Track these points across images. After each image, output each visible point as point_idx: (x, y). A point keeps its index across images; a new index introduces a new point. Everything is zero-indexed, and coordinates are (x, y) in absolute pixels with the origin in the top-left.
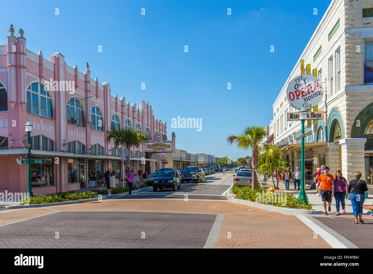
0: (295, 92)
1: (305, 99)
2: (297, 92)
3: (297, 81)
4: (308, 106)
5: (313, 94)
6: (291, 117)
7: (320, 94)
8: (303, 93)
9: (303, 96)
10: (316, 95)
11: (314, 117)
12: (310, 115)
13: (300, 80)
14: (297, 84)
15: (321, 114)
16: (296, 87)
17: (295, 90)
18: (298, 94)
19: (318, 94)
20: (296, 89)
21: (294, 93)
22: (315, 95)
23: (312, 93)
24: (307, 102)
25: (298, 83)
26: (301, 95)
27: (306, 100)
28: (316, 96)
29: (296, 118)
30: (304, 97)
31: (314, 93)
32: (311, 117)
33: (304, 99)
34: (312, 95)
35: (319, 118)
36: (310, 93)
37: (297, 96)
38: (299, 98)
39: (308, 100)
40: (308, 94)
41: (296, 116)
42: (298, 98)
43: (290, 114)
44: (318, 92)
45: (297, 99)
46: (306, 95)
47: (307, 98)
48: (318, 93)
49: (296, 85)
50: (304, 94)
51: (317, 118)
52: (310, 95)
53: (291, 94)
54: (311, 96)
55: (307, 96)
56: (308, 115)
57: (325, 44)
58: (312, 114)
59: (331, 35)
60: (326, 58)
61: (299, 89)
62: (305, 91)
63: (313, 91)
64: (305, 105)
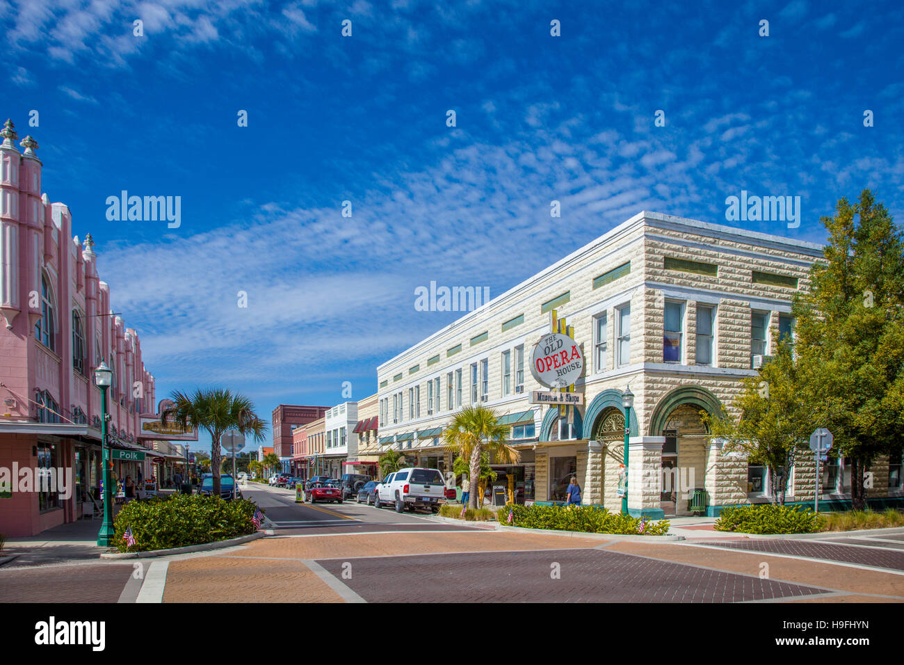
3: (548, 341)
4: (562, 384)
5: (569, 366)
6: (539, 398)
7: (578, 367)
9: (556, 367)
10: (573, 368)
11: (570, 401)
12: (564, 398)
13: (552, 341)
15: (578, 398)
16: (547, 352)
17: (546, 357)
19: (576, 367)
21: (544, 361)
22: (571, 368)
23: (567, 364)
24: (561, 377)
25: (549, 345)
29: (546, 400)
30: (557, 369)
31: (570, 364)
32: (566, 401)
33: (557, 371)
35: (576, 403)
39: (563, 374)
40: (562, 365)
41: (546, 396)
43: (538, 393)
46: (560, 365)
47: (560, 370)
50: (557, 364)
51: (572, 403)
52: (564, 366)
53: (539, 361)
54: (566, 368)
55: (561, 368)
56: (562, 397)
57: (583, 291)
58: (567, 396)
59: (599, 281)
60: (585, 313)
61: (550, 355)
62: (559, 359)
63: (569, 361)
64: (559, 382)
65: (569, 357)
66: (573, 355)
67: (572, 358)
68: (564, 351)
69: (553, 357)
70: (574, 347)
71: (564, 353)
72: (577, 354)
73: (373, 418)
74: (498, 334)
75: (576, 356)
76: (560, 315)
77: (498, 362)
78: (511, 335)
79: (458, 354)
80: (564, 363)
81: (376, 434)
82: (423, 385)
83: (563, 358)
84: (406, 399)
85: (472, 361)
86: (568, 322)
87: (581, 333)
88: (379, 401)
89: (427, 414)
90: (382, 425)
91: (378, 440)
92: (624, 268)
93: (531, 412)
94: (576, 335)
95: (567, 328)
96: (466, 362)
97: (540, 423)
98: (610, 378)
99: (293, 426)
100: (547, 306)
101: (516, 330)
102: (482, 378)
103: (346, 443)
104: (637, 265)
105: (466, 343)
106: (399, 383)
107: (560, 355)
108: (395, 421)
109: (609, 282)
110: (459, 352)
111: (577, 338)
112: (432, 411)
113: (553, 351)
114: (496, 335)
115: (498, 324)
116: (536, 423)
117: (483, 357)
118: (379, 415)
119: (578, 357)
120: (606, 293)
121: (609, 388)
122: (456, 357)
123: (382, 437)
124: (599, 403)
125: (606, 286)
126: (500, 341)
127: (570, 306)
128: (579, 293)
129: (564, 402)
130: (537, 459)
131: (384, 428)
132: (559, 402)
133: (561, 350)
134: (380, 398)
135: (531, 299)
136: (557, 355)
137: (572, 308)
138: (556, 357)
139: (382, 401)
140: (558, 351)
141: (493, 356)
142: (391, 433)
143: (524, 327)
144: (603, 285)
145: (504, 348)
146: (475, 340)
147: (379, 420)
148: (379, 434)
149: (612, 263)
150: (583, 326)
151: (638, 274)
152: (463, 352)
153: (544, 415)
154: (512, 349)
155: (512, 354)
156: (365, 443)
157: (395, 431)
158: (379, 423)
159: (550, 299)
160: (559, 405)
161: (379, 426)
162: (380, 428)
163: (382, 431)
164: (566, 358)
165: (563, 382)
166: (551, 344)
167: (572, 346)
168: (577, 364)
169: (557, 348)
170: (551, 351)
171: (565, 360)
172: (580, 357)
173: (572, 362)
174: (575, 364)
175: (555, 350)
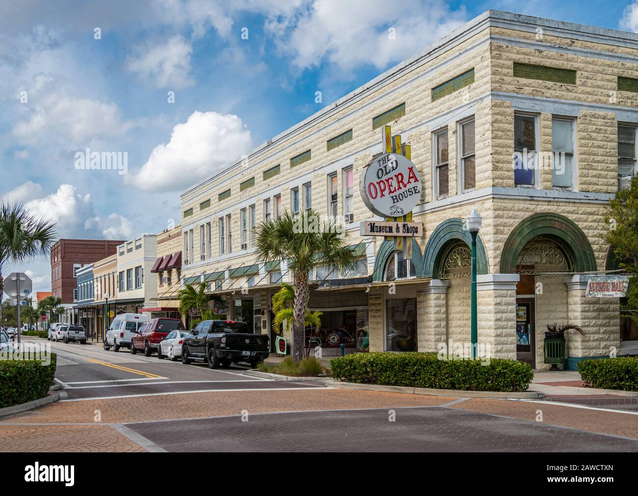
0: (377, 183)
1: (394, 198)
2: (381, 183)
3: (381, 163)
4: (399, 212)
5: (406, 191)
6: (372, 229)
7: (416, 193)
8: (391, 187)
9: (391, 192)
10: (411, 193)
11: (408, 232)
12: (401, 229)
13: (386, 162)
14: (381, 169)
15: (417, 228)
16: (380, 175)
17: (378, 180)
18: (383, 188)
19: (414, 193)
20: (380, 178)
21: (377, 186)
22: (408, 193)
23: (403, 189)
24: (397, 204)
26: (387, 191)
27: (396, 201)
28: (410, 195)
29: (380, 231)
30: (392, 195)
31: (407, 188)
32: (403, 232)
33: (392, 197)
34: (404, 193)
35: (415, 235)
36: (401, 188)
37: (382, 191)
38: (384, 196)
39: (399, 200)
40: (398, 190)
41: (380, 227)
42: (382, 195)
43: (371, 224)
44: (414, 188)
45: (381, 197)
46: (395, 190)
47: (396, 196)
48: (413, 190)
49: (380, 172)
50: (392, 189)
51: (410, 235)
52: (401, 191)
54: (403, 194)
55: (397, 193)
56: (398, 228)
57: (421, 103)
58: (404, 226)
59: (439, 91)
60: (423, 128)
61: (384, 179)
62: (394, 183)
63: (405, 186)
64: (394, 210)
65: (405, 181)
66: (410, 178)
67: (409, 182)
68: (400, 174)
69: (387, 180)
70: (411, 169)
71: (400, 177)
72: (414, 176)
73: (176, 254)
74: (323, 153)
75: (413, 180)
76: (394, 132)
77: (323, 186)
78: (338, 154)
79: (276, 176)
80: (400, 188)
81: (179, 274)
82: (235, 214)
83: (399, 182)
84: (215, 230)
85: (293, 185)
86: (404, 139)
87: (419, 152)
88: (183, 233)
89: (240, 248)
90: (187, 262)
91: (182, 281)
92: (467, 77)
93: (362, 245)
94: (413, 154)
95: (404, 146)
96: (286, 186)
97: (374, 258)
98: (453, 206)
99: (76, 265)
100: (378, 121)
101: (344, 149)
102: (305, 204)
103: (143, 285)
104: (482, 73)
105: (285, 164)
106: (207, 211)
107: (395, 178)
108: (203, 258)
109: (450, 93)
110: (277, 174)
111: (415, 157)
112: (246, 245)
113: (387, 173)
114: (320, 154)
115: (322, 142)
116: (368, 259)
117: (305, 180)
118: (183, 250)
119: (416, 180)
120: (446, 105)
121: (452, 217)
122: (274, 180)
123: (187, 277)
124: (442, 234)
125: (447, 97)
126: (326, 161)
127: (405, 121)
128: (416, 105)
129: (401, 234)
130: (371, 302)
131: (189, 266)
132: (394, 233)
133: (396, 172)
134: (184, 230)
135: (361, 112)
136: (392, 178)
137: (408, 122)
138: (390, 181)
139: (186, 233)
140: (392, 174)
141: (318, 179)
142: (198, 272)
143: (353, 145)
144: (444, 96)
145: (330, 169)
146: (295, 161)
147: (183, 257)
148: (183, 273)
149: (453, 69)
150: (422, 144)
151: (483, 82)
152: (282, 174)
153: (377, 249)
154: (339, 171)
155: (339, 176)
156: (165, 285)
157: (202, 270)
158: (183, 261)
159: (382, 112)
160: (395, 237)
161: (183, 263)
162: (184, 266)
163: (187, 269)
164: (402, 181)
165: (399, 210)
166: (384, 165)
167: (409, 168)
168: (415, 188)
169: (391, 170)
170: (384, 174)
171: (401, 184)
172: (418, 181)
173: (409, 186)
174: (412, 189)
175: (389, 172)
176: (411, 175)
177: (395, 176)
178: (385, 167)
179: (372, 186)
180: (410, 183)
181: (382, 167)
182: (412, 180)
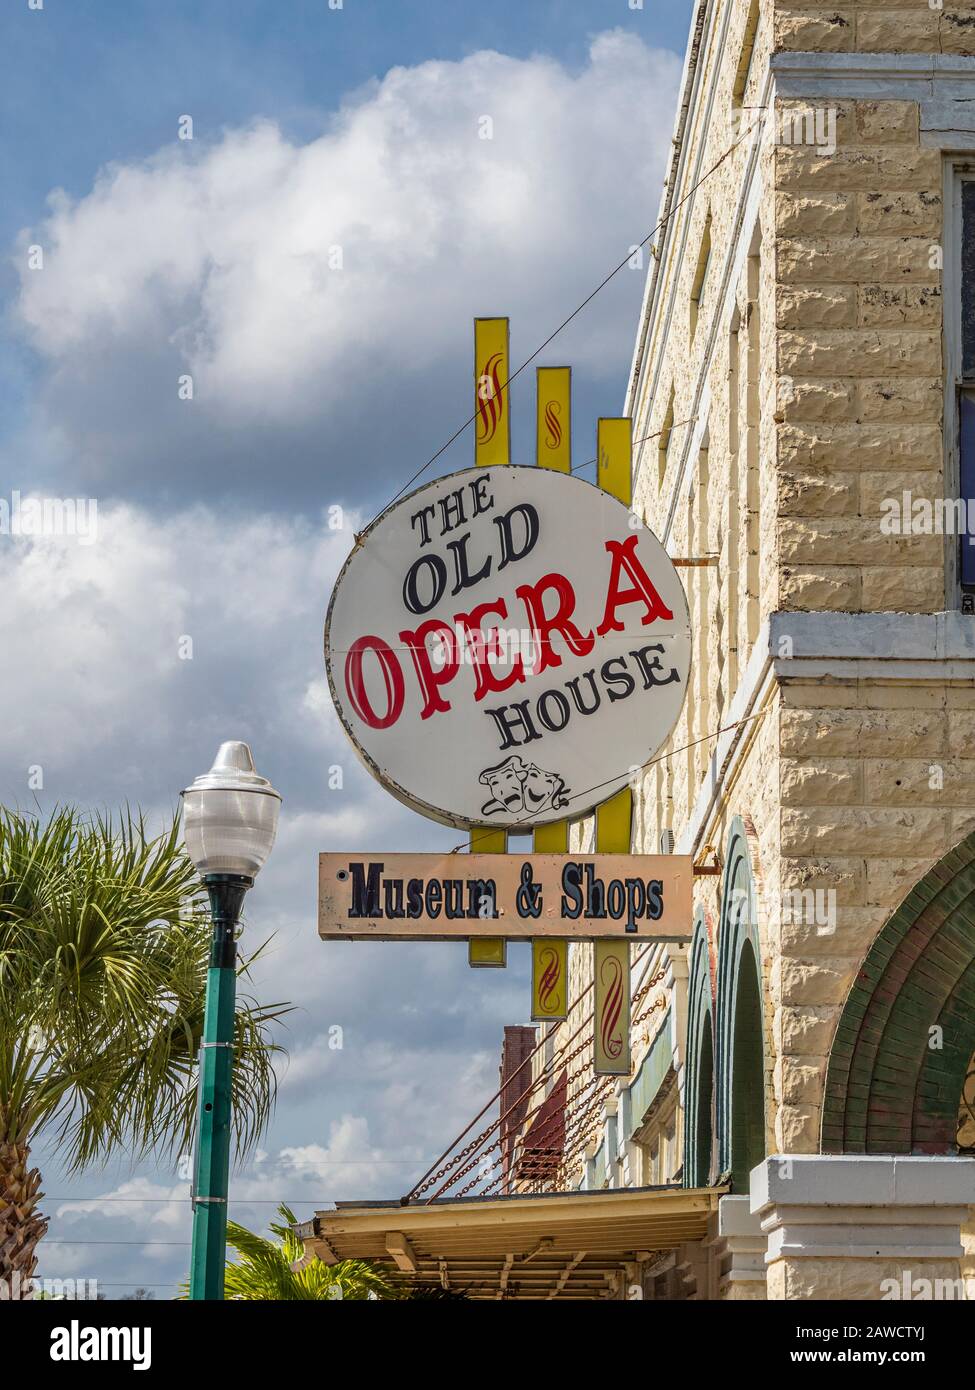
0: (405, 636)
1: (511, 716)
2: (431, 636)
3: (436, 523)
4: (533, 800)
5: (589, 676)
6: (366, 898)
7: (652, 681)
10: (620, 688)
12: (552, 894)
13: (463, 520)
14: (434, 560)
15: (657, 888)
16: (425, 594)
19: (639, 683)
20: (421, 609)
22: (602, 688)
24: (529, 753)
25: (437, 547)
28: (613, 696)
29: (414, 910)
30: (493, 699)
31: (594, 660)
32: (567, 913)
33: (497, 713)
34: (573, 685)
35: (644, 926)
36: (556, 662)
38: (446, 707)
39: (540, 731)
40: (538, 669)
41: (415, 886)
42: (436, 705)
43: (356, 868)
44: (640, 655)
45: (426, 714)
46: (517, 672)
47: (522, 708)
48: (634, 668)
49: (425, 572)
51: (618, 927)
52: (553, 678)
54: (567, 693)
55: (527, 689)
56: (530, 891)
58: (571, 877)
63: (584, 647)
64: (506, 785)
65: (586, 618)
66: (615, 598)
67: (610, 624)
72: (644, 590)
75: (640, 608)
80: (548, 659)
83: (544, 627)
107: (516, 606)
113: (467, 582)
119: (657, 612)
136: (499, 607)
140: (502, 584)
164: (562, 622)
165: (539, 786)
166: (455, 535)
167: (611, 546)
168: (650, 657)
169: (496, 561)
170: (452, 581)
171: (555, 635)
172: (668, 615)
173: (609, 646)
174: (631, 662)
175: (485, 572)
176: (625, 584)
177: (523, 592)
178: (459, 546)
179: (370, 659)
180: (620, 627)
181: (439, 546)
182: (631, 613)
